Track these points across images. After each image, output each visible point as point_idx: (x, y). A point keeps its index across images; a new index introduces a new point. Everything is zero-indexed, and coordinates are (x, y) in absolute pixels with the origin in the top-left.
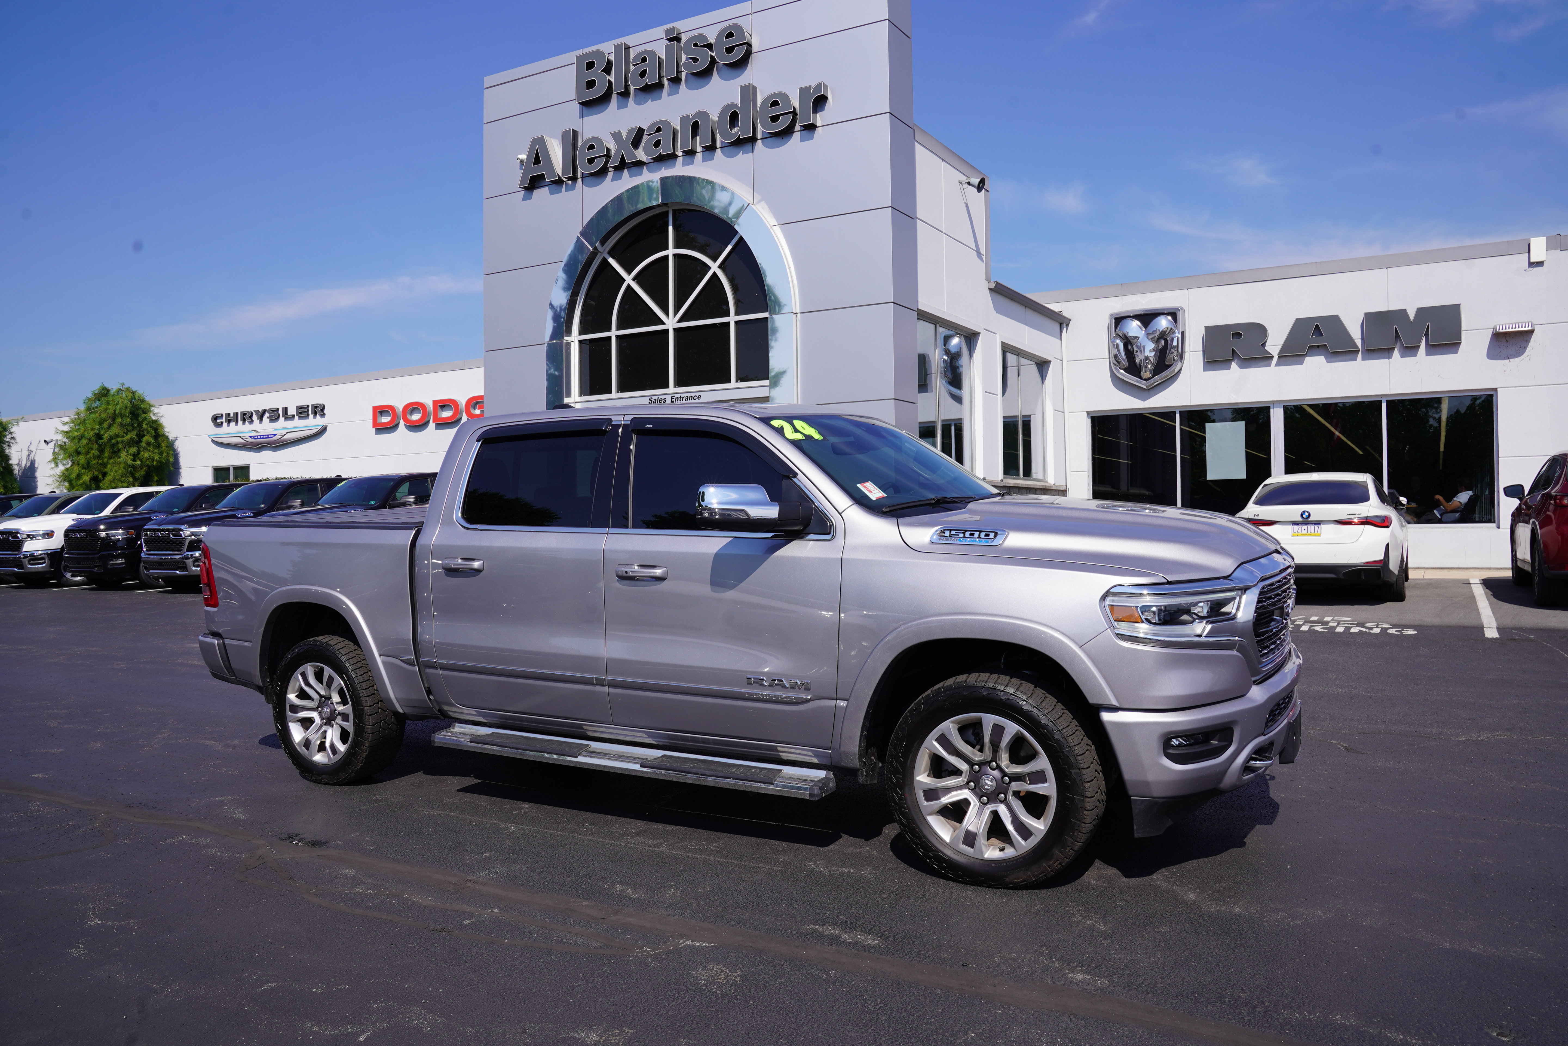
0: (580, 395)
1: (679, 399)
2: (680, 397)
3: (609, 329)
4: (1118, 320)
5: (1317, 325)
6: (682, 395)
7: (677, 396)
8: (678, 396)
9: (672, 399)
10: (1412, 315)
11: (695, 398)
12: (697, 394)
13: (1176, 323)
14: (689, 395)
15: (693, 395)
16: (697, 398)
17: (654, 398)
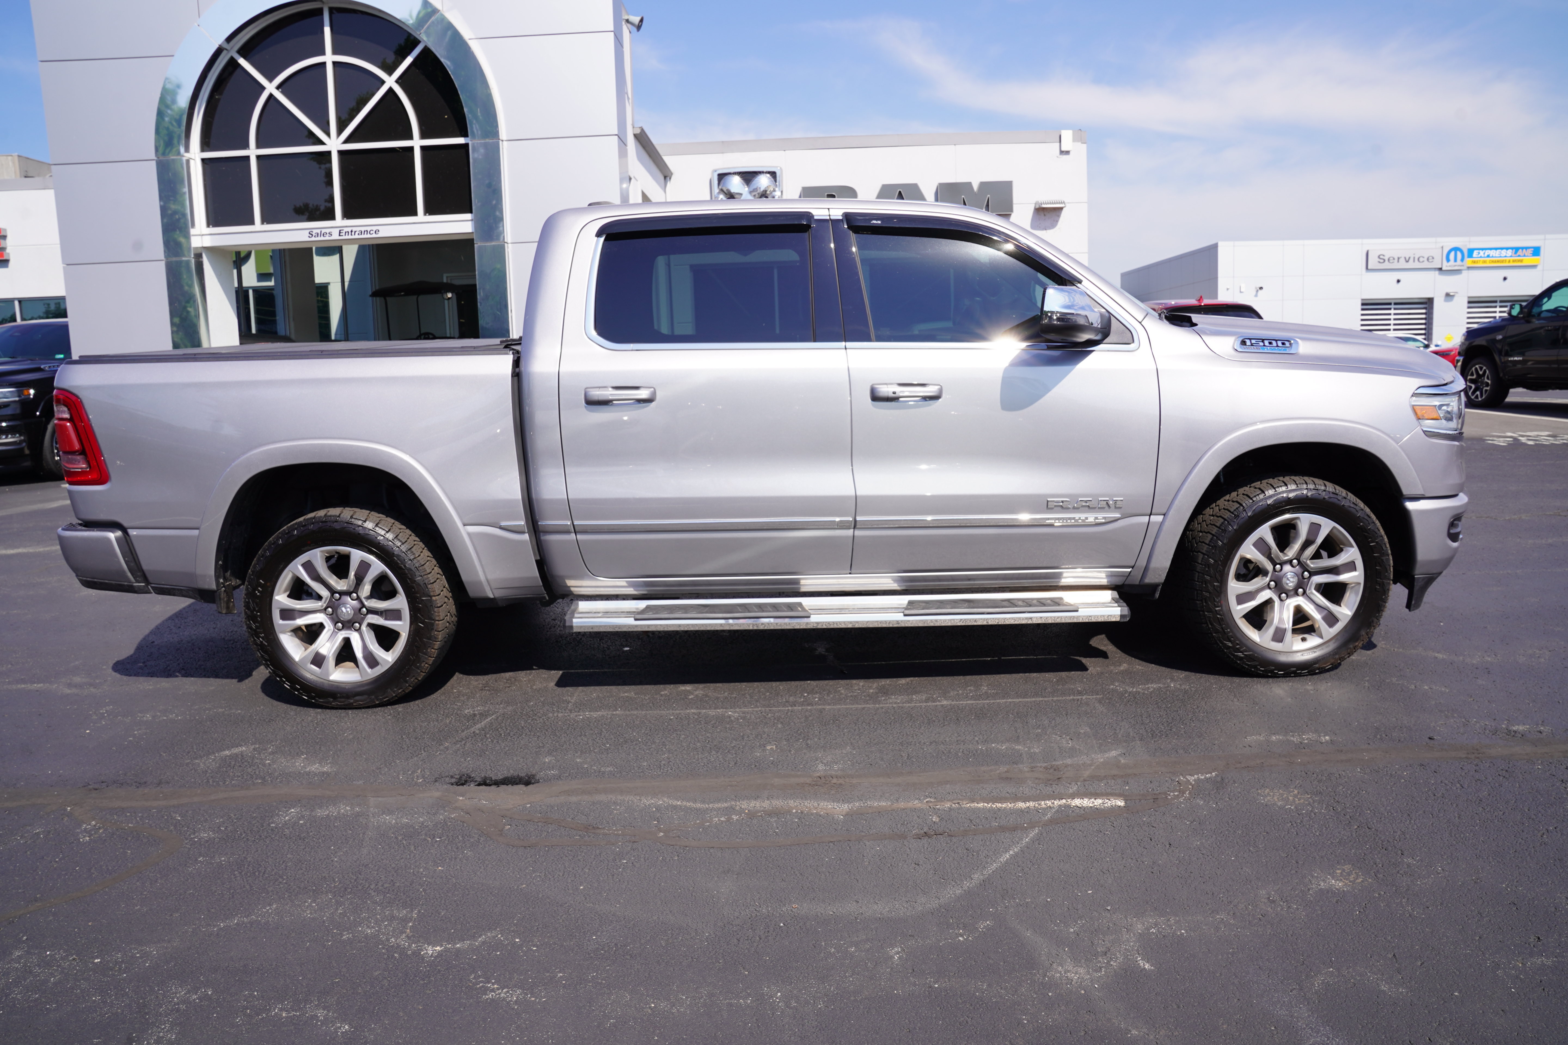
0: (208, 226)
1: (350, 233)
2: (352, 231)
3: (246, 146)
4: (722, 177)
5: (900, 192)
6: (354, 229)
7: (346, 229)
8: (349, 229)
9: (340, 233)
10: (975, 187)
11: (371, 232)
12: (374, 228)
13: (776, 181)
14: (363, 229)
15: (369, 229)
16: (374, 232)
17: (315, 231)
